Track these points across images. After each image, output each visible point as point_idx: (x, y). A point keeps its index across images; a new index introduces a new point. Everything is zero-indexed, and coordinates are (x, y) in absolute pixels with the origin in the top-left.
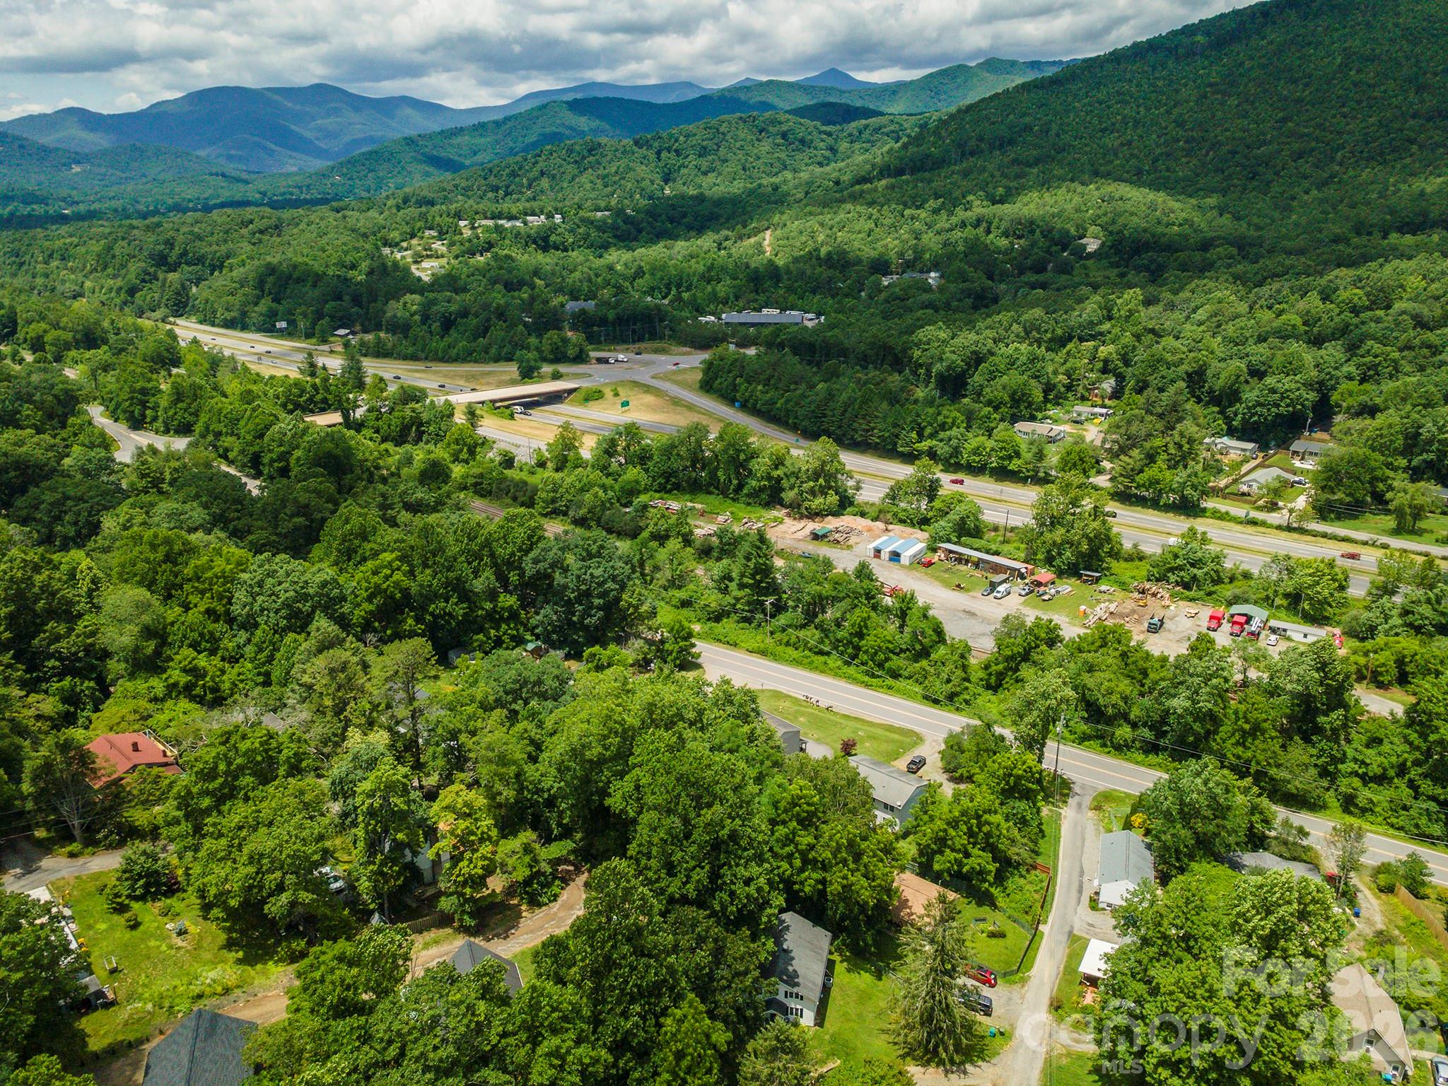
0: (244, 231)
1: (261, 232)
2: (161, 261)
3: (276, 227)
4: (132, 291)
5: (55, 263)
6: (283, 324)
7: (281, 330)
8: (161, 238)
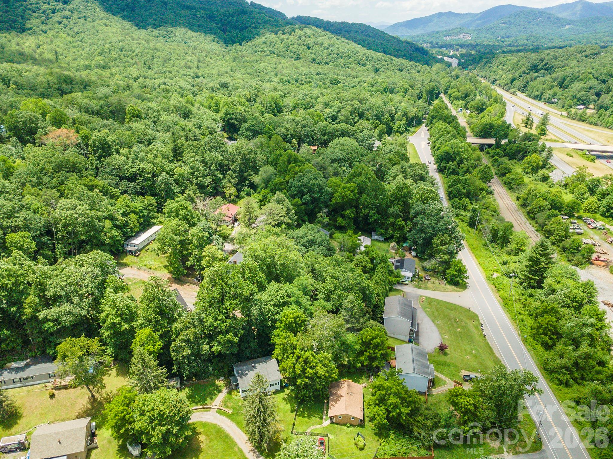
0: (578, 56)
1: (586, 56)
2: (535, 68)
3: (596, 54)
4: (513, 80)
5: (500, 67)
6: (556, 100)
7: (553, 103)
8: (539, 58)
